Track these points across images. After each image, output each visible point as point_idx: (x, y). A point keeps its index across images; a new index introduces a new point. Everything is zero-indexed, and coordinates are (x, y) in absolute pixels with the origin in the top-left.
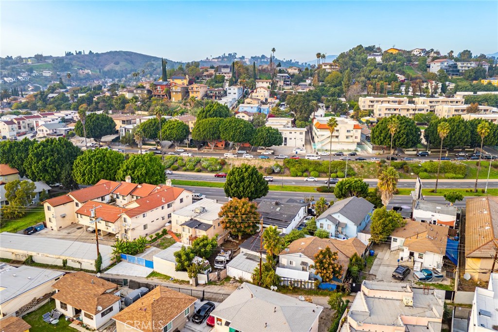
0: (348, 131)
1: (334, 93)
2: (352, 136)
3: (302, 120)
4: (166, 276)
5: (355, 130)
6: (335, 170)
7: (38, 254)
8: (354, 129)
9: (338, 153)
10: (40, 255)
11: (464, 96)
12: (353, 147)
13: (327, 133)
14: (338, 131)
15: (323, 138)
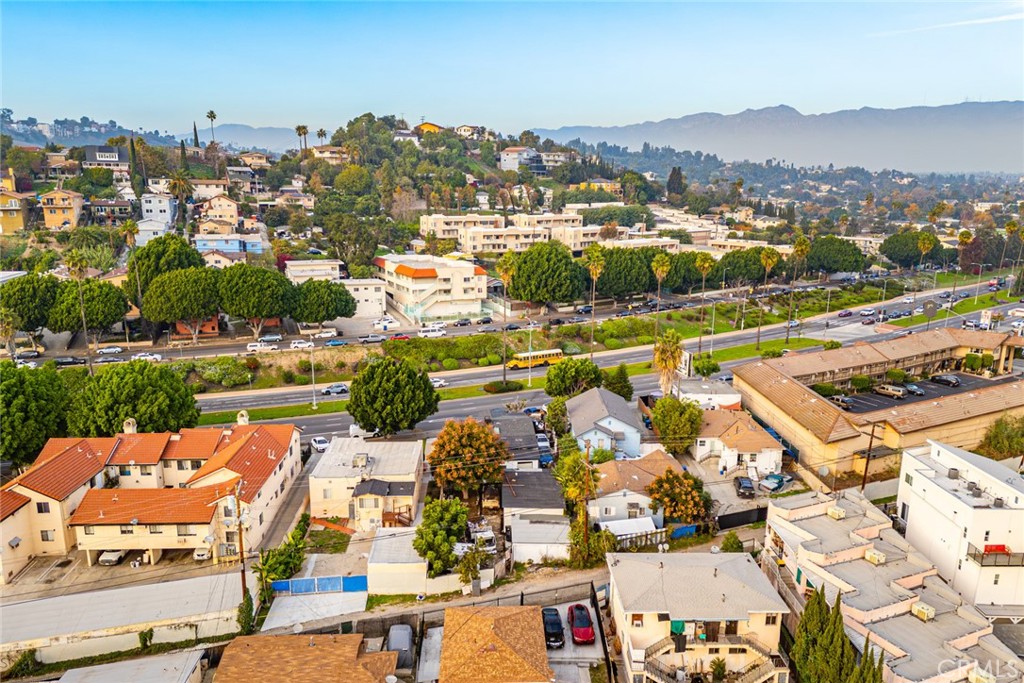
0: (465, 280)
1: (368, 208)
2: (473, 289)
3: (362, 264)
4: (400, 596)
5: (476, 278)
6: (482, 353)
7: (57, 639)
8: (476, 275)
9: (463, 322)
10: (63, 640)
11: (579, 212)
12: (476, 308)
13: (429, 286)
14: (447, 280)
15: (424, 295)
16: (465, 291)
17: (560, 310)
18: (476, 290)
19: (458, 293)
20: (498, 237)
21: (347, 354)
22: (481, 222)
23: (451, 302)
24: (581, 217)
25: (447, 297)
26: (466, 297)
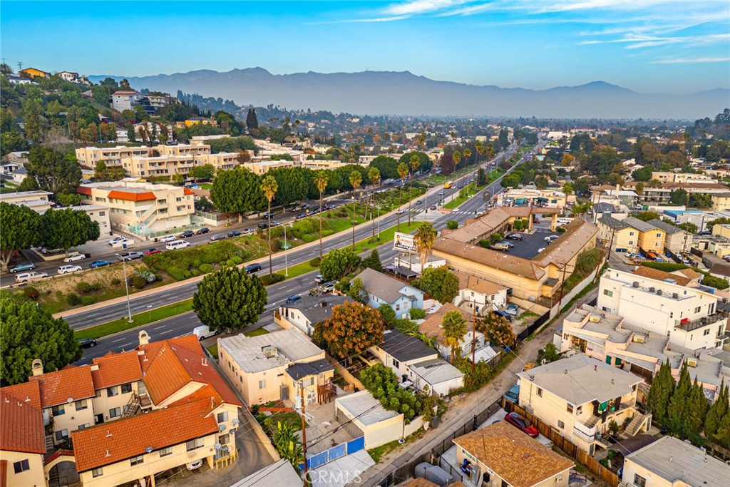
0: (177, 199)
2: (184, 206)
8: (185, 195)
13: (150, 207)
14: (161, 201)
15: (146, 215)
16: (179, 209)
17: (250, 217)
18: (187, 207)
19: (172, 211)
20: (160, 164)
21: (116, 271)
22: (134, 153)
23: (167, 219)
24: (209, 146)
25: (165, 215)
26: (179, 213)
